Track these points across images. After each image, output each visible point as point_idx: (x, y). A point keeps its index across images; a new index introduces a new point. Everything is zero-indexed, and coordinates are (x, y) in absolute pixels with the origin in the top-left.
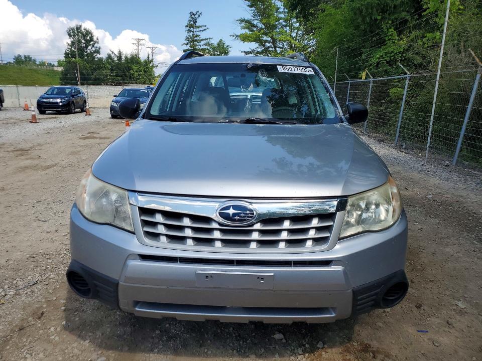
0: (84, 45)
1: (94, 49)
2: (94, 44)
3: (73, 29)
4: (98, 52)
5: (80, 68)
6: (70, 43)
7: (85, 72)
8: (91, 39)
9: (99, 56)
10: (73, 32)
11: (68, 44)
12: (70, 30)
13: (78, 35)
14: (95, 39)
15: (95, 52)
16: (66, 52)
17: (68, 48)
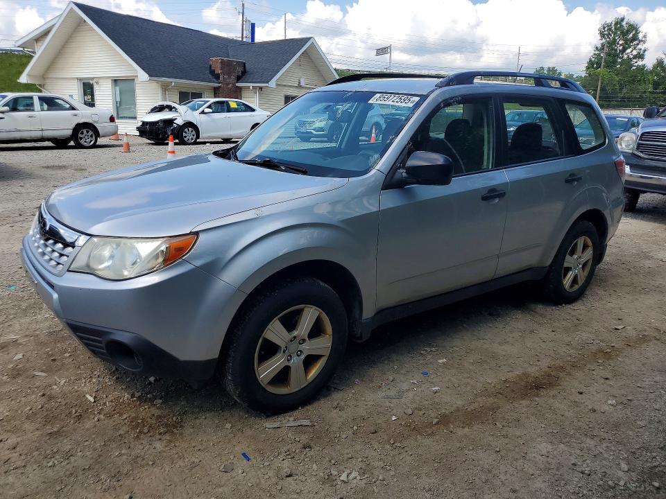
0: (621, 47)
1: (635, 53)
2: (638, 44)
3: (609, 26)
4: (640, 56)
5: (602, 83)
6: (599, 46)
7: (609, 88)
8: (635, 38)
9: (640, 63)
10: (610, 29)
11: (597, 48)
12: (604, 28)
13: (615, 33)
14: (640, 36)
15: (635, 57)
16: (590, 60)
17: (595, 54)
